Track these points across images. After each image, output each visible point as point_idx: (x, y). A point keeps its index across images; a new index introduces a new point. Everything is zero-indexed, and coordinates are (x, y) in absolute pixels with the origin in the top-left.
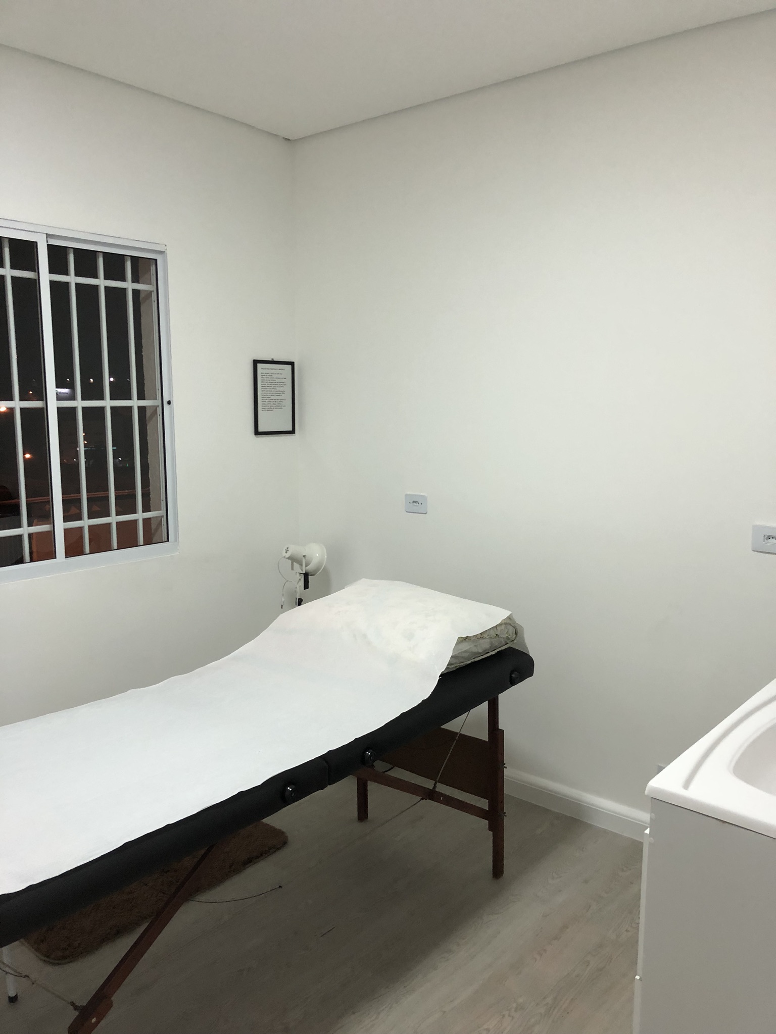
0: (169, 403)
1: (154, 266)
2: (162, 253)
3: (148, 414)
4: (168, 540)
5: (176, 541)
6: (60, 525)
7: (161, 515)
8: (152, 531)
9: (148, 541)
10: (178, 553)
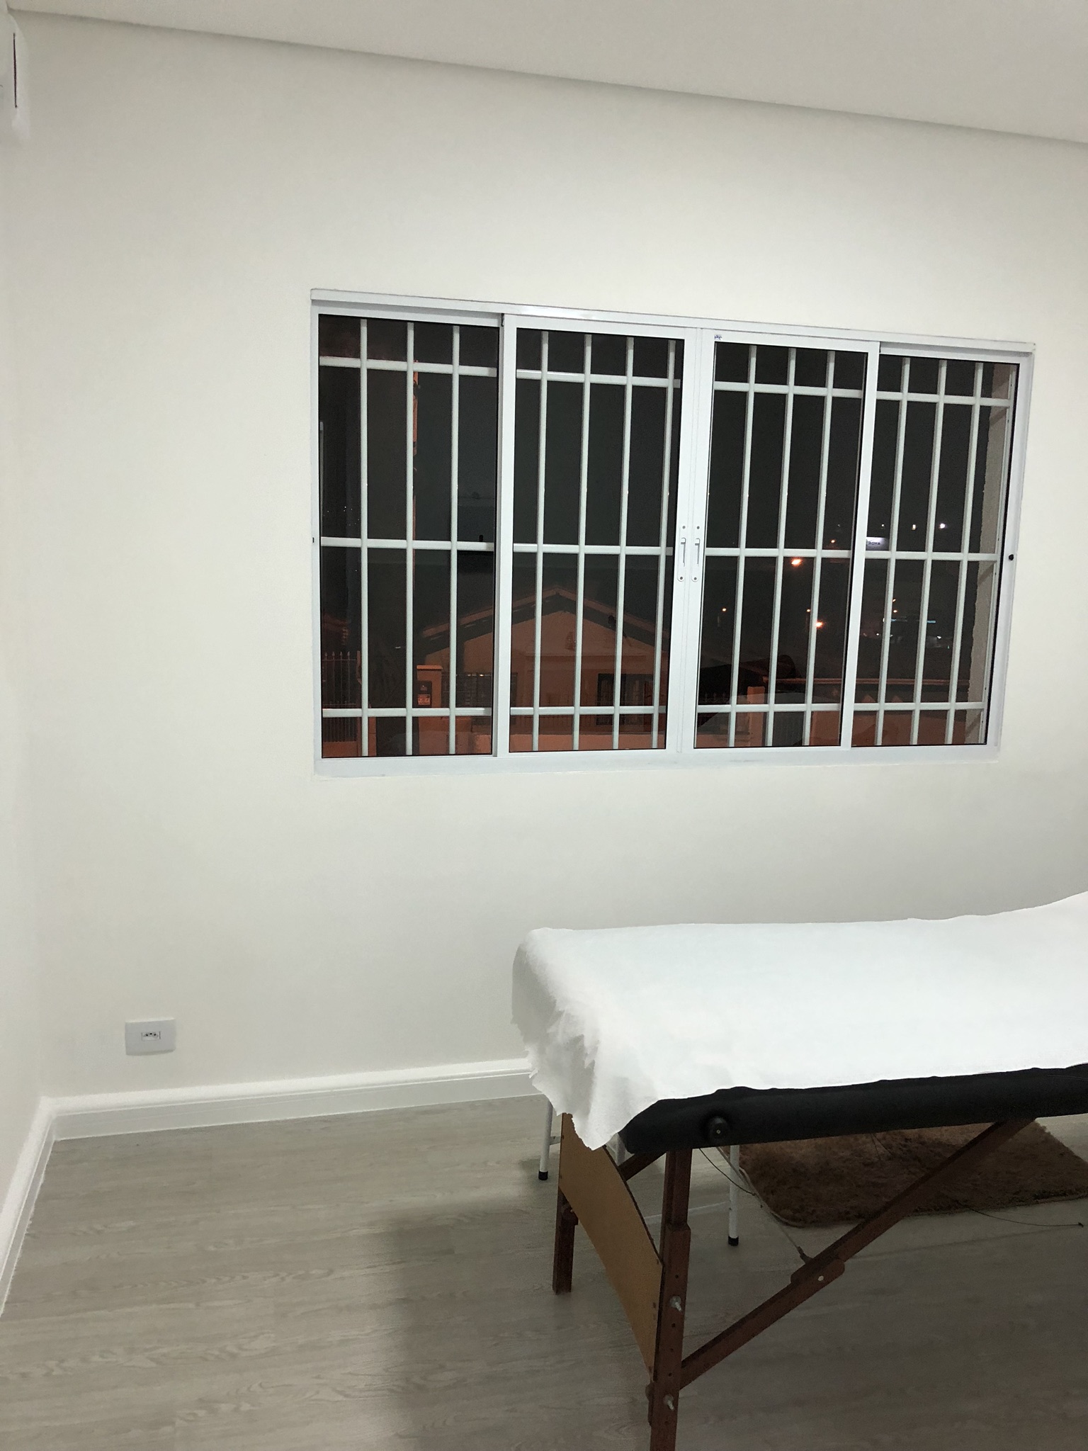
0: (1011, 557)
1: (1014, 373)
2: (1027, 354)
3: (981, 572)
4: (985, 743)
5: (996, 745)
6: (850, 705)
7: (981, 708)
8: (966, 729)
9: (959, 741)
10: (997, 762)
